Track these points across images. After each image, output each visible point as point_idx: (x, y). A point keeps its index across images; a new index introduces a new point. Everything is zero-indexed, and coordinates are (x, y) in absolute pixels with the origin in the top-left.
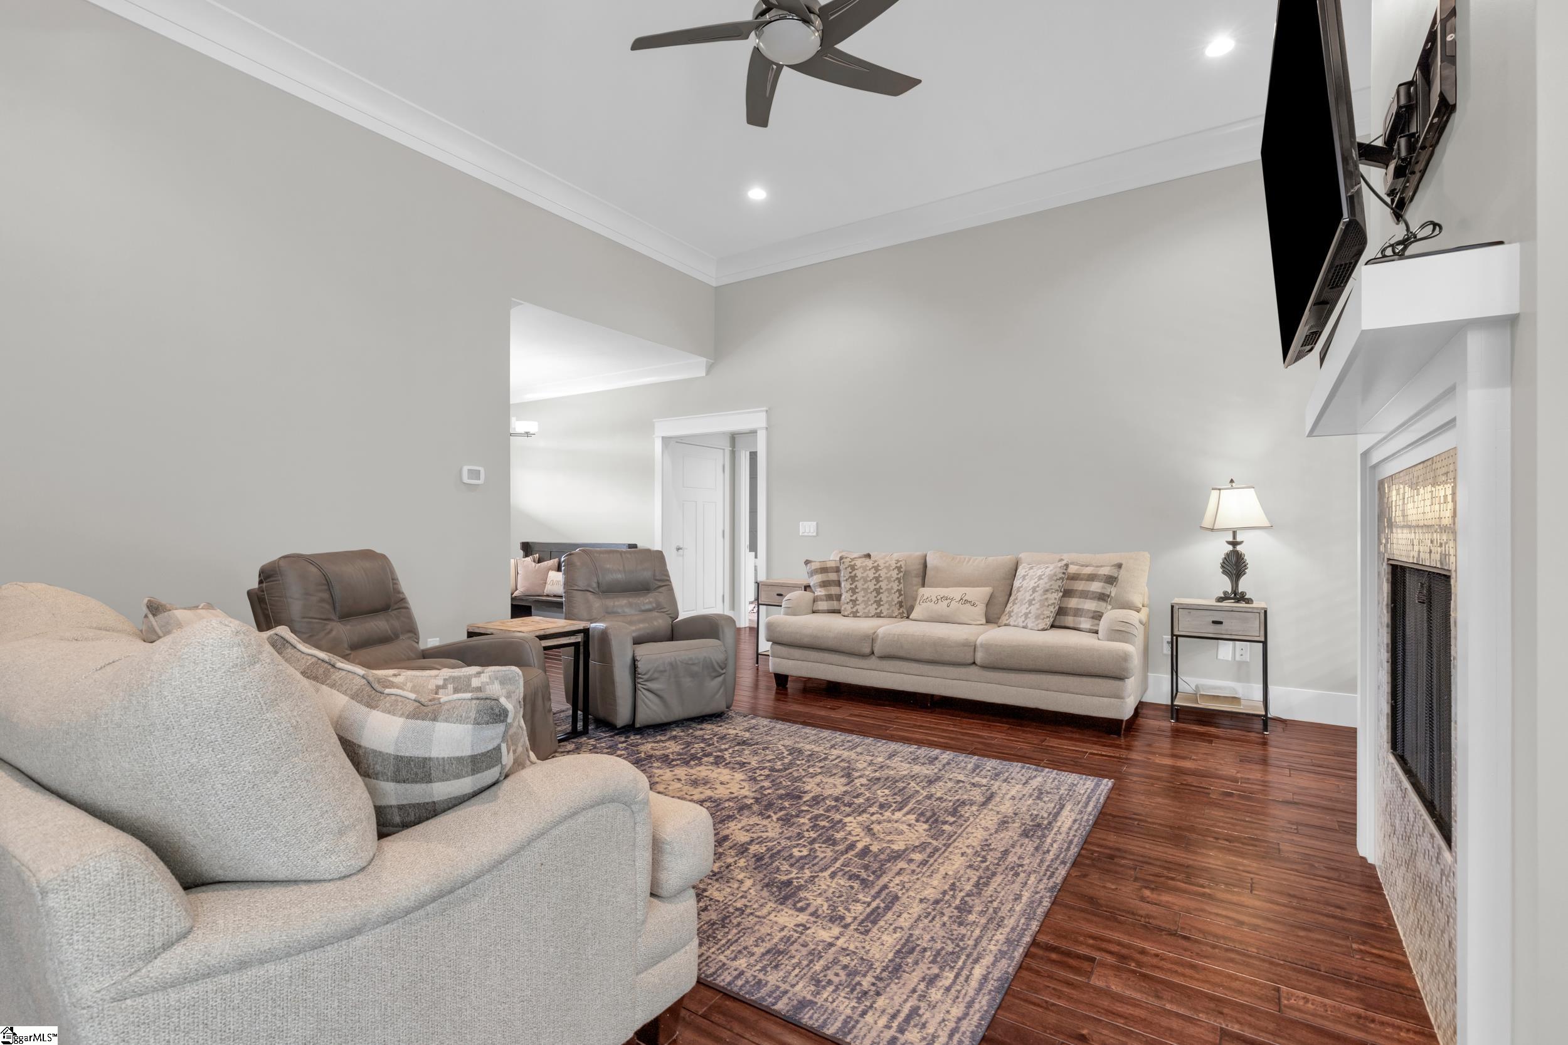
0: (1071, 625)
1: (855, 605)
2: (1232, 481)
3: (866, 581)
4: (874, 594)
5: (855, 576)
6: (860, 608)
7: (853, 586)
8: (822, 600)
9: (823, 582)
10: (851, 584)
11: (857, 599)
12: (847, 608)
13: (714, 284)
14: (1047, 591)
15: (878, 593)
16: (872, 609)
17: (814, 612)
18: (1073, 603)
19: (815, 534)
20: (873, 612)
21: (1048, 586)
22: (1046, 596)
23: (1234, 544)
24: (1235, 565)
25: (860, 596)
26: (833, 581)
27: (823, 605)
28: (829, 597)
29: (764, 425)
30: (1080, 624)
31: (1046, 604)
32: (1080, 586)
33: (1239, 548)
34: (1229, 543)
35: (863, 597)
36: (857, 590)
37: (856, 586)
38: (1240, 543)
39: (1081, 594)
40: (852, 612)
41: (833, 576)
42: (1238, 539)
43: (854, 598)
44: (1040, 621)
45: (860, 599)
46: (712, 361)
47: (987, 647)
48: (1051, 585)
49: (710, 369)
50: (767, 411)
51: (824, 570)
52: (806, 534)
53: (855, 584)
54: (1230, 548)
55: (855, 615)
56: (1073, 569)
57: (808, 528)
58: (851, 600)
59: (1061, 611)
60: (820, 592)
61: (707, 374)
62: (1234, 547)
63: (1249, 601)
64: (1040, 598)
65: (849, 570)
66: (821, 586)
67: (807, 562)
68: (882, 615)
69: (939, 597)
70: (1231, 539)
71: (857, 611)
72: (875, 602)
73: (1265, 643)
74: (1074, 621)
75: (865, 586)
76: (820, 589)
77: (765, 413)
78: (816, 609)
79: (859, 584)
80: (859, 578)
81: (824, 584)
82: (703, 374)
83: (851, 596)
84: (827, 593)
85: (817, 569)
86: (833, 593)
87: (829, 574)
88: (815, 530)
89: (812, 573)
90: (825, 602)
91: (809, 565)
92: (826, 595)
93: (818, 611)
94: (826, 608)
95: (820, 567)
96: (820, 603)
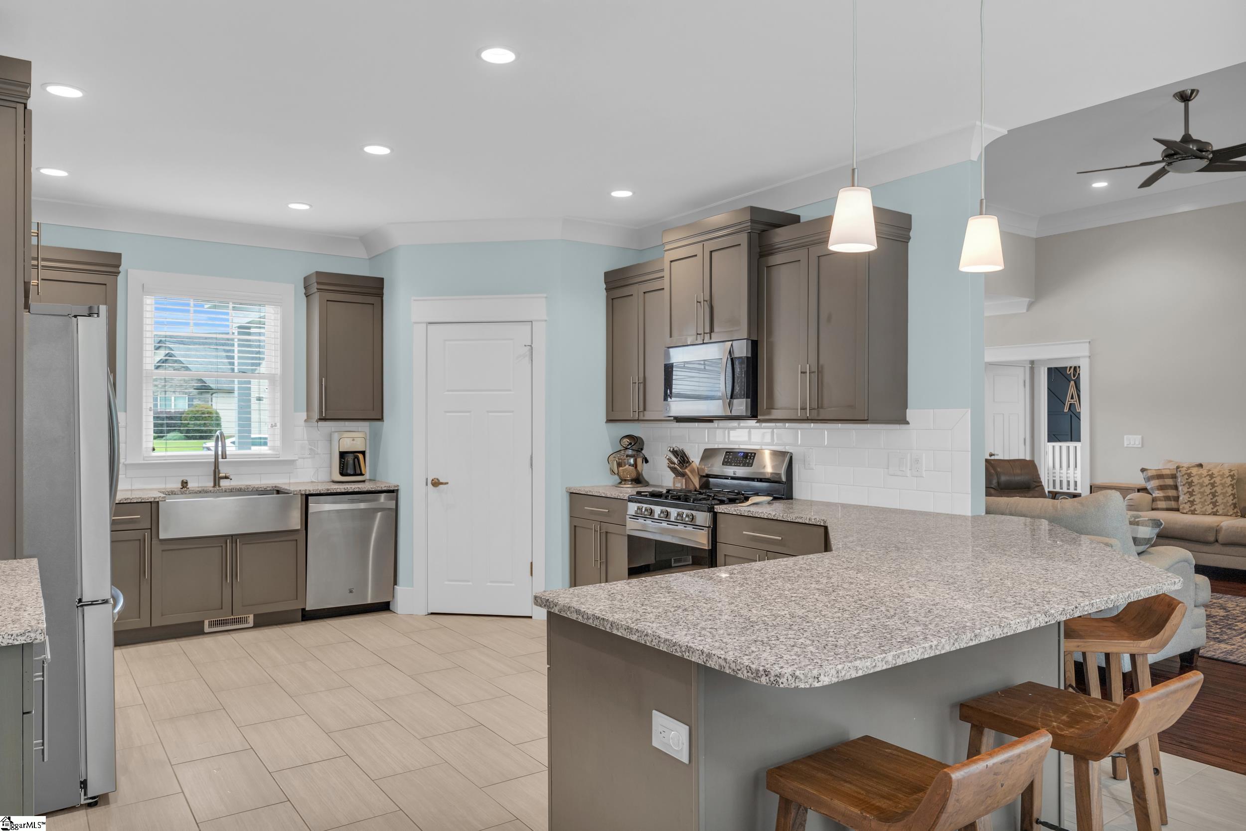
1: (1192, 505)
3: (1202, 486)
4: (1210, 496)
5: (1192, 482)
6: (1197, 507)
7: (1190, 490)
8: (1160, 500)
9: (1161, 486)
10: (1188, 488)
11: (1194, 500)
12: (1185, 507)
13: (1035, 237)
15: (1214, 496)
16: (1209, 509)
17: (1153, 509)
19: (1140, 446)
20: (1210, 511)
25: (1197, 498)
26: (1170, 485)
27: (1162, 504)
28: (1167, 498)
29: (1087, 354)
35: (1200, 498)
36: (1194, 493)
37: (1193, 490)
40: (1190, 510)
41: (1169, 482)
43: (1191, 499)
45: (1198, 500)
46: (1033, 300)
49: (1030, 306)
50: (1090, 342)
51: (1160, 476)
52: (1130, 446)
53: (1191, 488)
55: (1193, 512)
57: (1132, 440)
58: (1189, 501)
60: (1158, 494)
61: (1028, 310)
65: (1185, 476)
66: (1158, 489)
67: (1143, 470)
68: (1220, 513)
71: (1195, 510)
72: (1211, 503)
75: (1202, 490)
76: (1158, 492)
77: (1088, 344)
78: (1156, 507)
79: (1196, 488)
80: (1195, 483)
81: (1162, 488)
82: (1025, 311)
83: (1189, 498)
84: (1165, 495)
85: (1152, 476)
86: (1170, 495)
87: (1165, 480)
88: (1140, 443)
89: (1148, 479)
90: (1164, 502)
91: (1145, 472)
92: (1164, 497)
93: (1158, 508)
94: (1164, 507)
95: (1155, 474)
96: (1158, 502)
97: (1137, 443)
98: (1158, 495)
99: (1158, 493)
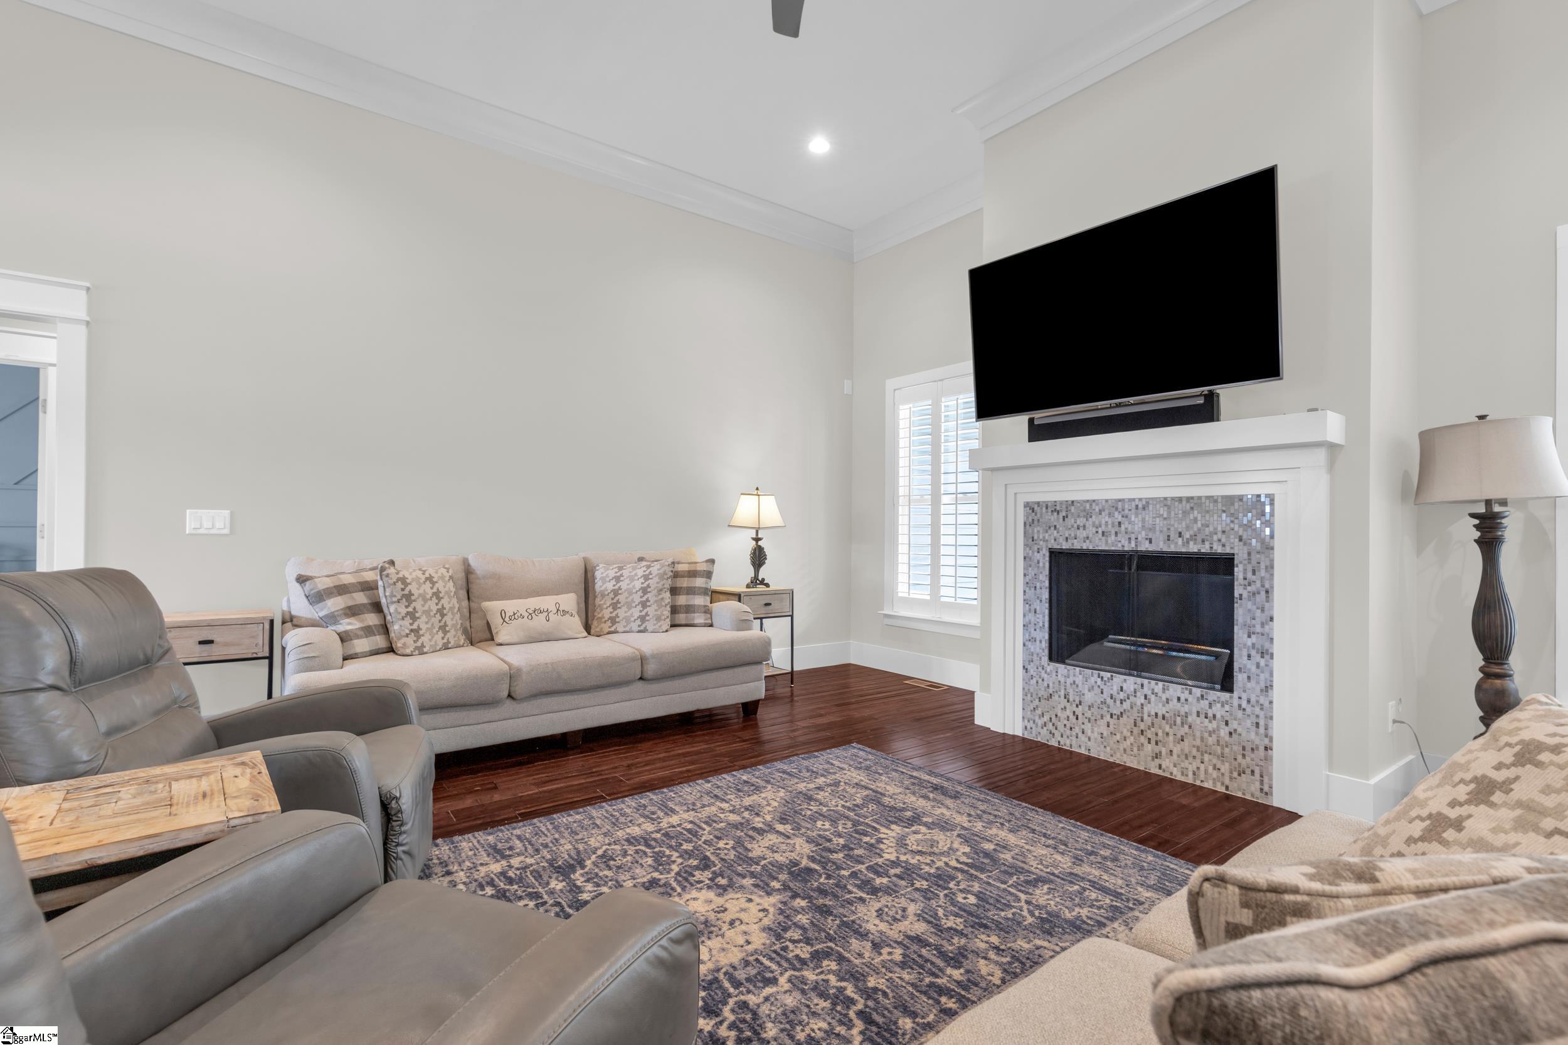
0: (683, 622)
1: (418, 637)
2: (757, 489)
3: (425, 600)
4: (438, 617)
5: (411, 594)
6: (425, 639)
7: (410, 609)
8: (358, 637)
9: (349, 608)
10: (407, 607)
11: (419, 628)
12: (406, 643)
14: (661, 590)
15: (443, 615)
16: (439, 640)
17: (350, 657)
18: (682, 600)
19: (226, 531)
20: (440, 644)
21: (660, 585)
22: (661, 597)
23: (757, 540)
24: (758, 558)
25: (422, 623)
26: (366, 605)
27: (361, 645)
28: (369, 631)
30: (693, 620)
31: (663, 604)
32: (684, 583)
33: (760, 543)
34: (753, 539)
35: (427, 623)
36: (417, 615)
37: (414, 609)
38: (760, 539)
39: (687, 590)
40: (416, 648)
41: (361, 598)
42: (760, 536)
43: (415, 626)
44: (662, 622)
45: (424, 627)
47: (658, 656)
48: (664, 585)
51: (341, 590)
53: (412, 605)
54: (754, 542)
55: (421, 651)
56: (681, 568)
58: (412, 630)
59: (674, 610)
62: (757, 543)
63: (767, 585)
64: (655, 599)
65: (400, 585)
66: (346, 615)
68: (450, 646)
69: (531, 612)
70: (754, 536)
71: (423, 646)
72: (440, 628)
73: (792, 616)
74: (687, 617)
75: (426, 608)
76: (347, 620)
78: (352, 652)
79: (418, 605)
80: (416, 595)
81: (350, 611)
83: (411, 624)
84: (362, 625)
85: (327, 588)
86: (371, 624)
87: (353, 594)
88: (228, 525)
89: (317, 598)
90: (365, 639)
91: (308, 583)
92: (362, 629)
93: (356, 654)
94: (367, 649)
95: (332, 585)
96: (356, 642)
97: (219, 524)
98: (349, 627)
99: (349, 624)
